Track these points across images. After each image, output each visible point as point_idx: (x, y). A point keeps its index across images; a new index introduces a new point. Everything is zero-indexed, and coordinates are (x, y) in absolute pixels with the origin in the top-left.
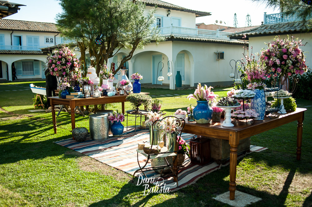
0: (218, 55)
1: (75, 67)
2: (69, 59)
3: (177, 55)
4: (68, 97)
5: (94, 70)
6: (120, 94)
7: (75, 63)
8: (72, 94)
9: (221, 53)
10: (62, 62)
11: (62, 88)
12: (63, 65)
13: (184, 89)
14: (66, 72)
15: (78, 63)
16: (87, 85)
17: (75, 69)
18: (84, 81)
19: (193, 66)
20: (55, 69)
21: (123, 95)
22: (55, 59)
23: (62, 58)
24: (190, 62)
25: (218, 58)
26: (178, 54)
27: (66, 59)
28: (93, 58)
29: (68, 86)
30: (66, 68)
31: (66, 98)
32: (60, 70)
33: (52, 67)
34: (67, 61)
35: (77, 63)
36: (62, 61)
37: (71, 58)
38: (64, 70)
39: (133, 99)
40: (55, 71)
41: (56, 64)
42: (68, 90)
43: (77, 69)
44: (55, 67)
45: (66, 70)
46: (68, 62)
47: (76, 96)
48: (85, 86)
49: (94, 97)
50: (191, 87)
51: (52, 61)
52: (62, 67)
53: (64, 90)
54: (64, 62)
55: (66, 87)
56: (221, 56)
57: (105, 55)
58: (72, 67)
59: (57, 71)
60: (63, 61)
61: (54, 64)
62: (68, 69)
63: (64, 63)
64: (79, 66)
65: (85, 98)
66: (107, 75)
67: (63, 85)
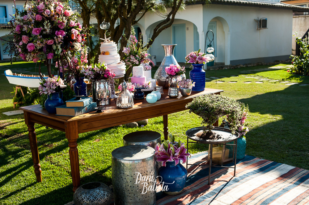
0: (259, 22)
1: (75, 41)
2: (59, 23)
3: (209, 24)
4: (60, 111)
5: (115, 47)
6: (170, 96)
7: (74, 31)
8: (69, 104)
9: (263, 20)
10: (45, 30)
11: (47, 91)
12: (46, 36)
13: (218, 69)
14: (54, 53)
15: (81, 32)
16: (103, 80)
17: (73, 47)
18: (94, 71)
19: (228, 38)
20: (30, 47)
21: (175, 97)
22: (28, 23)
23: (43, 21)
24: (224, 32)
25: (259, 27)
26: (210, 22)
27: (52, 23)
28: (104, 26)
29: (59, 86)
30: (55, 43)
31: (56, 113)
32: (41, 50)
33: (21, 43)
34: (56, 28)
35: (78, 33)
36: (43, 27)
37: (66, 21)
38: (49, 48)
39: (206, 110)
40: (30, 52)
41: (29, 35)
42: (61, 94)
43: (78, 46)
44: (29, 42)
45: (54, 47)
46: (58, 29)
47: (79, 109)
48: (97, 83)
49: (119, 108)
50: (227, 66)
51: (21, 27)
52: (44, 41)
53: (52, 94)
54: (48, 28)
55: (54, 88)
56: (263, 24)
57: (126, 20)
58: (68, 42)
59: (34, 50)
60: (46, 28)
61: (26, 34)
62: (59, 47)
63: (48, 31)
64: (83, 38)
65: (99, 111)
66: (137, 56)
67: (48, 83)
